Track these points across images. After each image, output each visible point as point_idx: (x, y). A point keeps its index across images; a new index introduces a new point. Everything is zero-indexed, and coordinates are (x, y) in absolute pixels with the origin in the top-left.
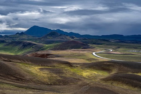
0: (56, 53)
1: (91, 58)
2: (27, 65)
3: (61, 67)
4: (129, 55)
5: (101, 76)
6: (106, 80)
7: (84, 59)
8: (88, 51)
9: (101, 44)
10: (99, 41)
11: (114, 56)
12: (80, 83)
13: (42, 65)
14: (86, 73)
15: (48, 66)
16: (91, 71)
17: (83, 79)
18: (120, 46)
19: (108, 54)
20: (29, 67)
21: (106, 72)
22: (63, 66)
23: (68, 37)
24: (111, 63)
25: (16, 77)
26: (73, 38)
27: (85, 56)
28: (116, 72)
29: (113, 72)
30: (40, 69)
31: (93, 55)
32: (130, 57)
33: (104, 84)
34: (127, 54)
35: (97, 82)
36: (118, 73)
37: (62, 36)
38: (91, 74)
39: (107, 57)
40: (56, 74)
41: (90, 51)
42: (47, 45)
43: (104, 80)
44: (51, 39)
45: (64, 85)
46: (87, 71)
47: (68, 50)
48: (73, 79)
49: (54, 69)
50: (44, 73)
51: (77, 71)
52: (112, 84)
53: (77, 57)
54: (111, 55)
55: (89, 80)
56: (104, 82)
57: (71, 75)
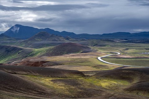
0: (52, 60)
1: (97, 64)
2: (35, 77)
3: (74, 78)
4: (142, 59)
5: (123, 86)
6: (130, 90)
7: (89, 66)
8: (91, 55)
9: (104, 46)
10: (101, 42)
11: (124, 61)
12: (104, 94)
13: (52, 77)
14: (105, 84)
15: (59, 77)
16: (108, 81)
17: (104, 90)
18: (128, 47)
19: (117, 58)
20: (39, 79)
21: (126, 81)
22: (75, 76)
23: (61, 39)
24: (130, 71)
25: (38, 91)
26: (68, 39)
27: (89, 62)
28: (138, 81)
29: (135, 81)
30: (52, 81)
31: (99, 60)
32: (144, 61)
33: (129, 94)
34: (140, 57)
35: (121, 92)
36: (141, 82)
37: (54, 37)
38: (111, 84)
39: (116, 62)
40: (74, 86)
41: (93, 55)
42: (36, 50)
43: (128, 90)
44: (41, 41)
45: (88, 97)
46: (105, 80)
47: (65, 55)
48: (95, 91)
49: (68, 80)
50: (59, 86)
51: (93, 82)
52: (137, 94)
53: (79, 64)
54: (120, 59)
55: (112, 91)
56: (128, 92)
57: (90, 86)
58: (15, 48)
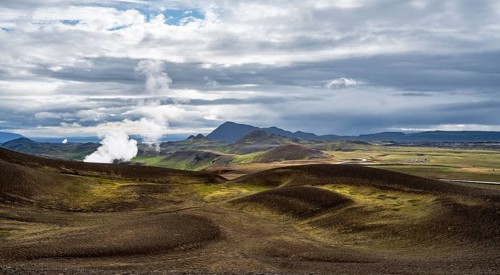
10: (349, 144)
26: (297, 141)
42: (240, 157)
44: (254, 144)
58: (209, 153)
